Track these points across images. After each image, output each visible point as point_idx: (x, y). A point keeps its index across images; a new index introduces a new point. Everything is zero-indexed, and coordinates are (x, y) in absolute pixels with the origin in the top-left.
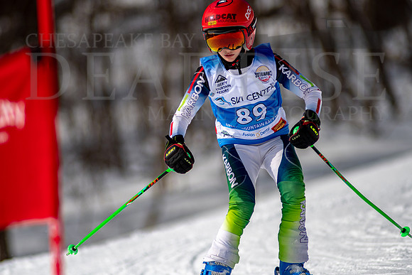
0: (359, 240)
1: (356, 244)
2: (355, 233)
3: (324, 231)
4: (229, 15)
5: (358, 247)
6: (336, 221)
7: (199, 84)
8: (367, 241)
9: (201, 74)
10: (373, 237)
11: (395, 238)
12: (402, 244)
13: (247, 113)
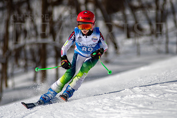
0: (99, 113)
1: (97, 115)
2: (97, 109)
3: (82, 109)
4: (88, 18)
5: (99, 116)
6: (87, 104)
7: (73, 38)
8: (103, 113)
9: (74, 34)
10: (106, 111)
11: (116, 112)
12: (119, 115)
13: (86, 49)
